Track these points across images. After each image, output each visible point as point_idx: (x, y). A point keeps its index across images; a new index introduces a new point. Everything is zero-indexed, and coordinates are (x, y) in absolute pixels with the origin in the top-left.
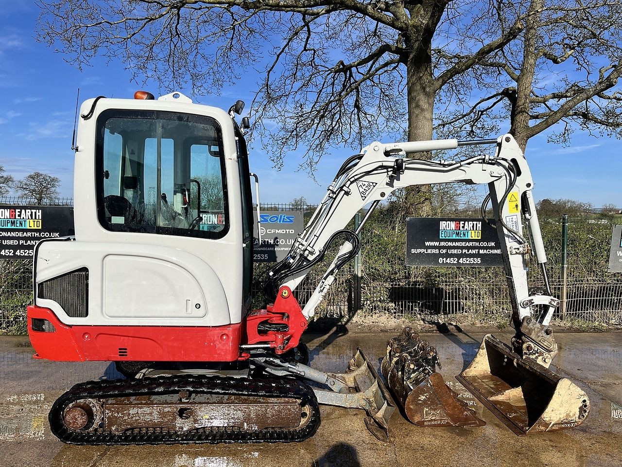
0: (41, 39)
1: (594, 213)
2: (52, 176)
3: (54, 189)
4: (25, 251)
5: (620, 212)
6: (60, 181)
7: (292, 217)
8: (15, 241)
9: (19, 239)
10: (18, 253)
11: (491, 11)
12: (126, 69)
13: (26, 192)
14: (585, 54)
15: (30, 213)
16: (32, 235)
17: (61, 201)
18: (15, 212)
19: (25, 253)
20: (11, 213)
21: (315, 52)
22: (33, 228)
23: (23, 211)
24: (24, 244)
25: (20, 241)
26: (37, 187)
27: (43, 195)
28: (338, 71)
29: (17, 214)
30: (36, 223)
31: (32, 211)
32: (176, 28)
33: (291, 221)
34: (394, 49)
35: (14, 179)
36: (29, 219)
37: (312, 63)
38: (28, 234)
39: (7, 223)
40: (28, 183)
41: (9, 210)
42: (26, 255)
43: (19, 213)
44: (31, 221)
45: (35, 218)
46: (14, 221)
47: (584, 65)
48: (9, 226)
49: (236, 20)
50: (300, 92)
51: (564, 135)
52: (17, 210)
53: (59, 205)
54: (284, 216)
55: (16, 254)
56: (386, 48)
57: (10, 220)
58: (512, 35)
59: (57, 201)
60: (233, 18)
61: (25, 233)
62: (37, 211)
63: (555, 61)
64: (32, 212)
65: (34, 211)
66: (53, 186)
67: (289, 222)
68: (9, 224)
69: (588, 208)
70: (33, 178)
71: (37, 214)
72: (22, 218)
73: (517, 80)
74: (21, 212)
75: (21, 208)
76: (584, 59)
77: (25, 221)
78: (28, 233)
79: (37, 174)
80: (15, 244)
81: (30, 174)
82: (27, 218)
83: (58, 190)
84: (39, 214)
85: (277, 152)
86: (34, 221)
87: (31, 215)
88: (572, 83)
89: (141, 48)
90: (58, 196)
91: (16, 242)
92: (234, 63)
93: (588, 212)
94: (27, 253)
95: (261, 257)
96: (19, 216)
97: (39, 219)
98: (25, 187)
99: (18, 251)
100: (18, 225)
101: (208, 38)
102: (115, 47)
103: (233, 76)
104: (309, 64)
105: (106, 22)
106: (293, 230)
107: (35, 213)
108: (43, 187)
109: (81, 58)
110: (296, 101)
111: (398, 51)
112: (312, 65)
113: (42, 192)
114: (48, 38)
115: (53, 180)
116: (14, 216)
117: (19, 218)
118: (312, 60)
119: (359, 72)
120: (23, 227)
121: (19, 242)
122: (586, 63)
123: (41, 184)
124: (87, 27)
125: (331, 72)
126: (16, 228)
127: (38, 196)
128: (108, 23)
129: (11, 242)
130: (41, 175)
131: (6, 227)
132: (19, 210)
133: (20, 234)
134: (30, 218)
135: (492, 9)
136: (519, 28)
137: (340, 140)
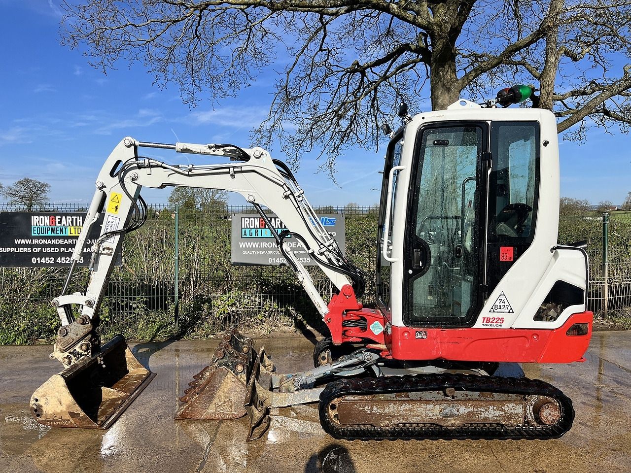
0: (66, 42)
1: (591, 211)
2: (42, 182)
3: (44, 195)
4: (66, 259)
5: (616, 209)
6: (50, 186)
7: (335, 220)
8: (56, 248)
9: (59, 246)
10: (59, 261)
11: (506, 9)
12: (148, 72)
13: (16, 198)
14: (600, 51)
15: (71, 220)
16: (73, 242)
17: (51, 207)
18: (55, 219)
19: (66, 260)
20: (51, 220)
21: (329, 52)
22: (74, 235)
23: (64, 218)
24: (65, 251)
25: (61, 248)
26: (27, 193)
27: (33, 201)
28: (353, 71)
29: (58, 221)
30: (77, 229)
31: (73, 217)
32: (196, 30)
33: (333, 224)
34: (413, 47)
35: (3, 186)
36: (69, 226)
37: (325, 63)
38: (69, 242)
39: (47, 230)
40: (17, 189)
41: (48, 217)
42: (67, 262)
43: (59, 220)
44: (72, 228)
45: (76, 225)
46: (54, 228)
47: (600, 62)
48: (49, 234)
49: (250, 21)
50: (314, 93)
51: (580, 132)
52: (57, 217)
53: (49, 211)
54: (326, 219)
55: (57, 261)
56: (405, 48)
57: (50, 227)
58: (542, 33)
59: (47, 207)
60: (247, 19)
61: (66, 240)
62: (78, 217)
63: (575, 59)
64: (72, 219)
65: (75, 218)
66: (44, 192)
67: (330, 224)
68: (49, 232)
69: (584, 205)
70: (23, 184)
71: (78, 221)
72: (62, 225)
73: (539, 78)
74: (61, 219)
75: (62, 215)
76: (600, 56)
77: (66, 228)
78: (69, 240)
79: (27, 180)
80: (56, 251)
81: (19, 180)
82: (68, 225)
83: (48, 195)
84: (80, 221)
85: (293, 154)
86: (75, 228)
87: (72, 222)
88: (590, 80)
89: (161, 50)
90: (49, 202)
91: (56, 250)
92: (249, 64)
93: (585, 209)
94: (69, 260)
95: (304, 260)
96: (60, 223)
97: (80, 226)
98: (14, 193)
99: (59, 258)
100: (59, 232)
101: (224, 40)
102: (136, 50)
103: (248, 78)
104: (323, 64)
105: (131, 24)
106: (335, 233)
107: (76, 219)
108: (33, 193)
109: (106, 62)
110: (310, 102)
111: (418, 50)
112: (325, 66)
113: (32, 198)
114: (72, 41)
115: (43, 186)
116: (54, 223)
117: (60, 225)
118: (326, 60)
119: (373, 72)
120: (64, 235)
121: (60, 250)
122: (602, 60)
123: (30, 189)
124: (112, 29)
125: (347, 73)
126: (56, 235)
127: (28, 202)
128: (133, 25)
129: (52, 250)
130: (31, 181)
131: (46, 235)
132: (60, 217)
133: (61, 242)
134: (71, 225)
135: (507, 7)
136: (549, 26)
137: (354, 141)
